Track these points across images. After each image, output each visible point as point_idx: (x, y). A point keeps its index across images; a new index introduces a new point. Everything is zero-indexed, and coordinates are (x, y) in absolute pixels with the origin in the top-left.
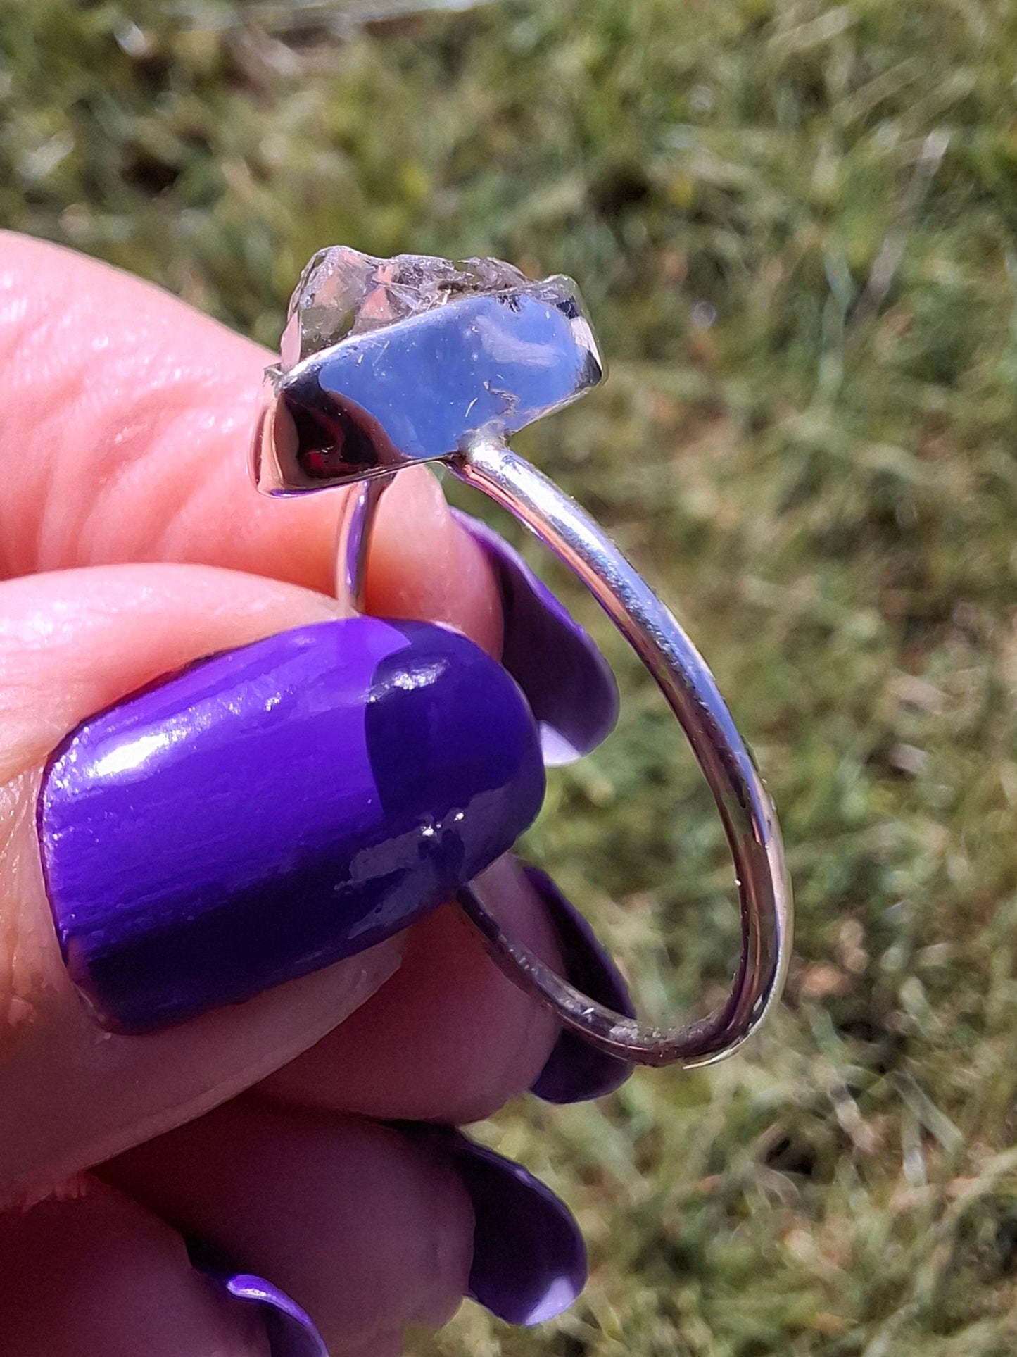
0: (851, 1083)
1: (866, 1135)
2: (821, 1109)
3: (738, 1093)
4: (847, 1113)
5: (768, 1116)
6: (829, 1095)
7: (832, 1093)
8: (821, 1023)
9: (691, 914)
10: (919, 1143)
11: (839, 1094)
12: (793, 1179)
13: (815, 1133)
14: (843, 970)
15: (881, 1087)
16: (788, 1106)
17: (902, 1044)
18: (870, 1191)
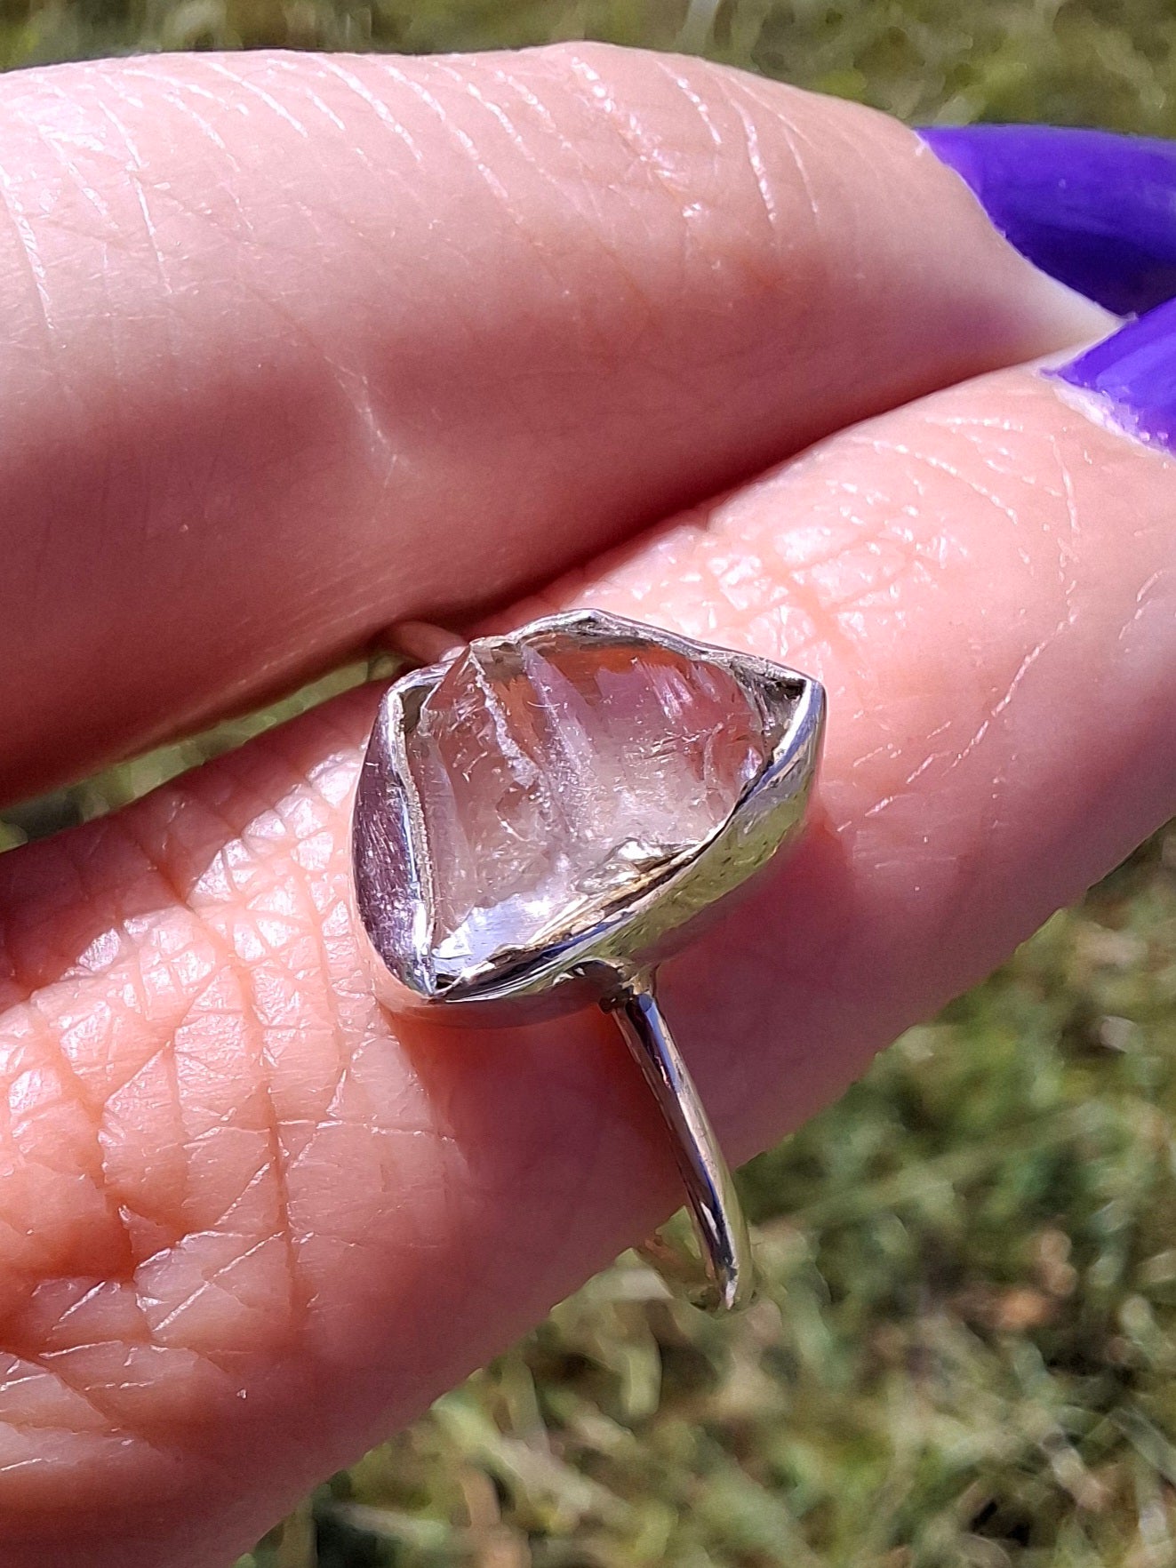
0: (1070, 1430)
1: (1092, 1489)
2: (1033, 1461)
3: (925, 1452)
4: (1067, 1466)
5: (968, 1474)
6: (1040, 1445)
7: (1045, 1443)
8: (1025, 1359)
9: (849, 1239)
10: (1158, 1492)
11: (1054, 1442)
12: (1004, 1546)
13: (1026, 1494)
14: (1045, 1293)
15: (1104, 1429)
16: (989, 1462)
17: (1128, 1378)
18: (1101, 1555)
